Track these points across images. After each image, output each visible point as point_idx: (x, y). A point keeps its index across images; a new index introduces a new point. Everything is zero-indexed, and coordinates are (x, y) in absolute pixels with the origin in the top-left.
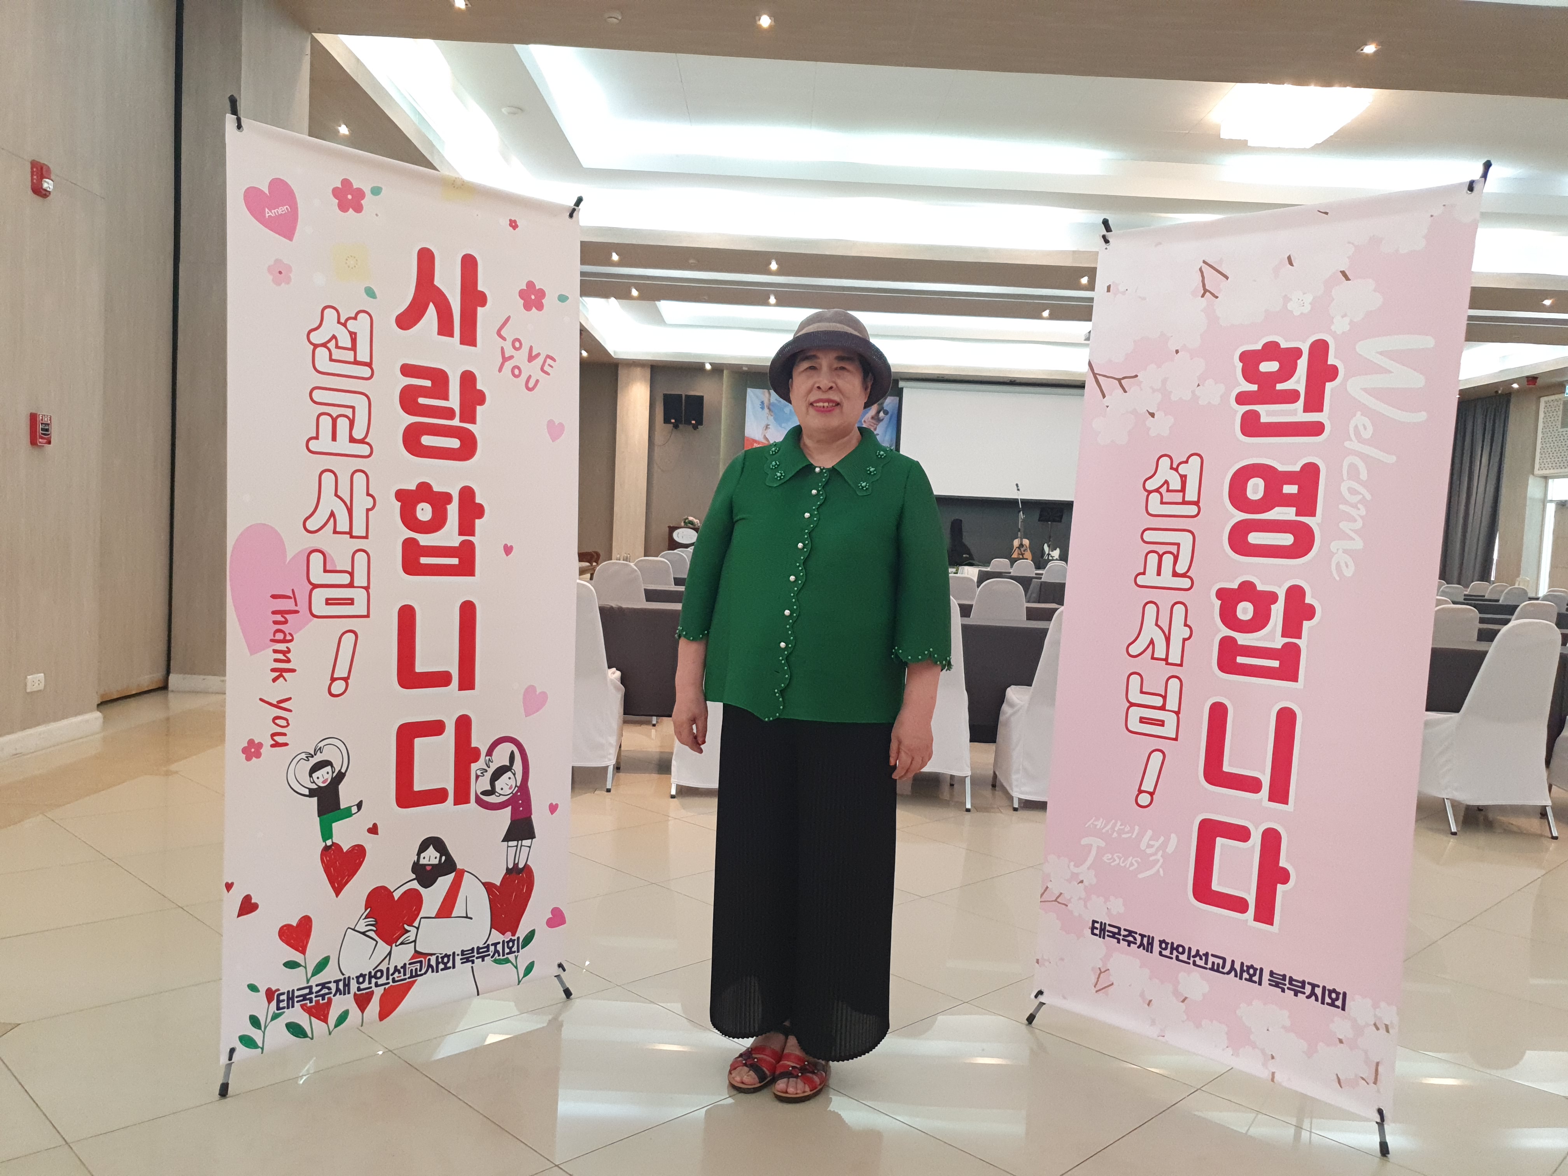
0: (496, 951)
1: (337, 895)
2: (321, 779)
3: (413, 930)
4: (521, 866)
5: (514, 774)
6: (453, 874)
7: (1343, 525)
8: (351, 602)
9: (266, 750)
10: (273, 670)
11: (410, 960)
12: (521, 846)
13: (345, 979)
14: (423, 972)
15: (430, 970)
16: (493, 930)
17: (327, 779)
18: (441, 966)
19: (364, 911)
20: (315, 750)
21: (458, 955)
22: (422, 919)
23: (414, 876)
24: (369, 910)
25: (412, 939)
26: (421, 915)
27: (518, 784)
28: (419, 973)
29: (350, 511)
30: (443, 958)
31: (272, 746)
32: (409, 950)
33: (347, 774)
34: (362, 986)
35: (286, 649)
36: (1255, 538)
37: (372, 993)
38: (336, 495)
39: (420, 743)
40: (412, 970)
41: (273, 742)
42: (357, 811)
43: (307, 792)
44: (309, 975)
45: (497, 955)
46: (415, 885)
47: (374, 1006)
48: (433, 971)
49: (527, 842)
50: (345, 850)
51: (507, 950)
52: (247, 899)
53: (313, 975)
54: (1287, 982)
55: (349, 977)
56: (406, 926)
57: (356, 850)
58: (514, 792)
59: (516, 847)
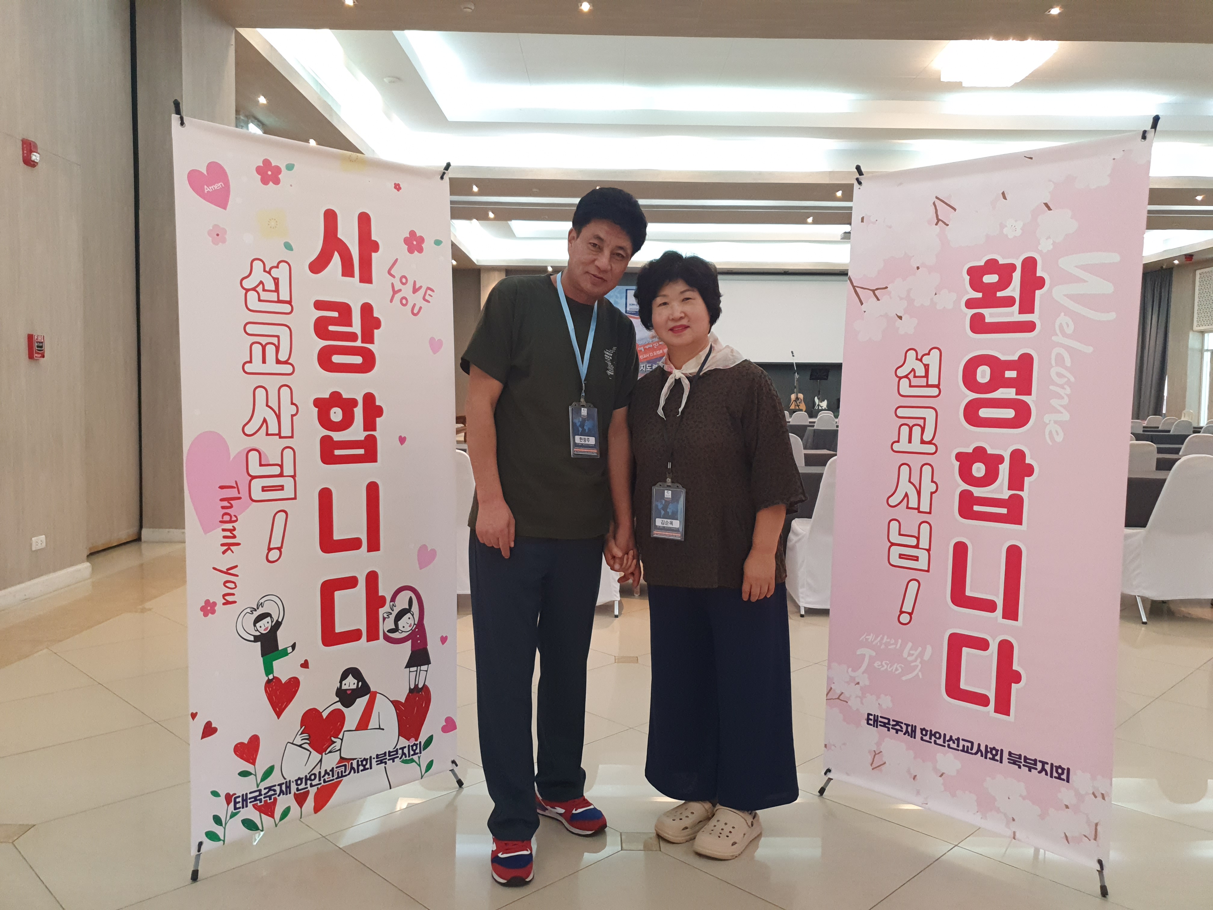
0: (403, 754)
1: (279, 717)
2: (263, 628)
3: (339, 741)
4: (420, 686)
5: (413, 615)
6: (368, 696)
7: (1054, 402)
8: (281, 488)
9: (219, 608)
10: (222, 545)
11: (337, 764)
12: (420, 670)
14: (347, 773)
15: (353, 771)
16: (400, 737)
17: (267, 628)
18: (361, 768)
19: (300, 728)
20: (258, 605)
21: (374, 758)
22: (345, 732)
23: (338, 699)
24: (304, 727)
25: (338, 748)
26: (344, 729)
27: (416, 623)
28: (344, 774)
29: (278, 417)
30: (362, 761)
31: (224, 604)
32: (336, 757)
33: (283, 622)
34: (300, 787)
35: (232, 528)
36: (984, 413)
37: (308, 791)
38: (267, 405)
39: (338, 595)
40: (338, 773)
41: (225, 601)
42: (291, 650)
43: (252, 638)
44: (259, 781)
45: (404, 756)
46: (339, 706)
47: (310, 802)
48: (355, 772)
49: (424, 668)
50: (283, 682)
51: (412, 753)
52: (209, 724)
53: (262, 780)
54: (1022, 761)
55: (290, 781)
56: (333, 739)
57: (292, 681)
58: (413, 629)
59: (416, 672)
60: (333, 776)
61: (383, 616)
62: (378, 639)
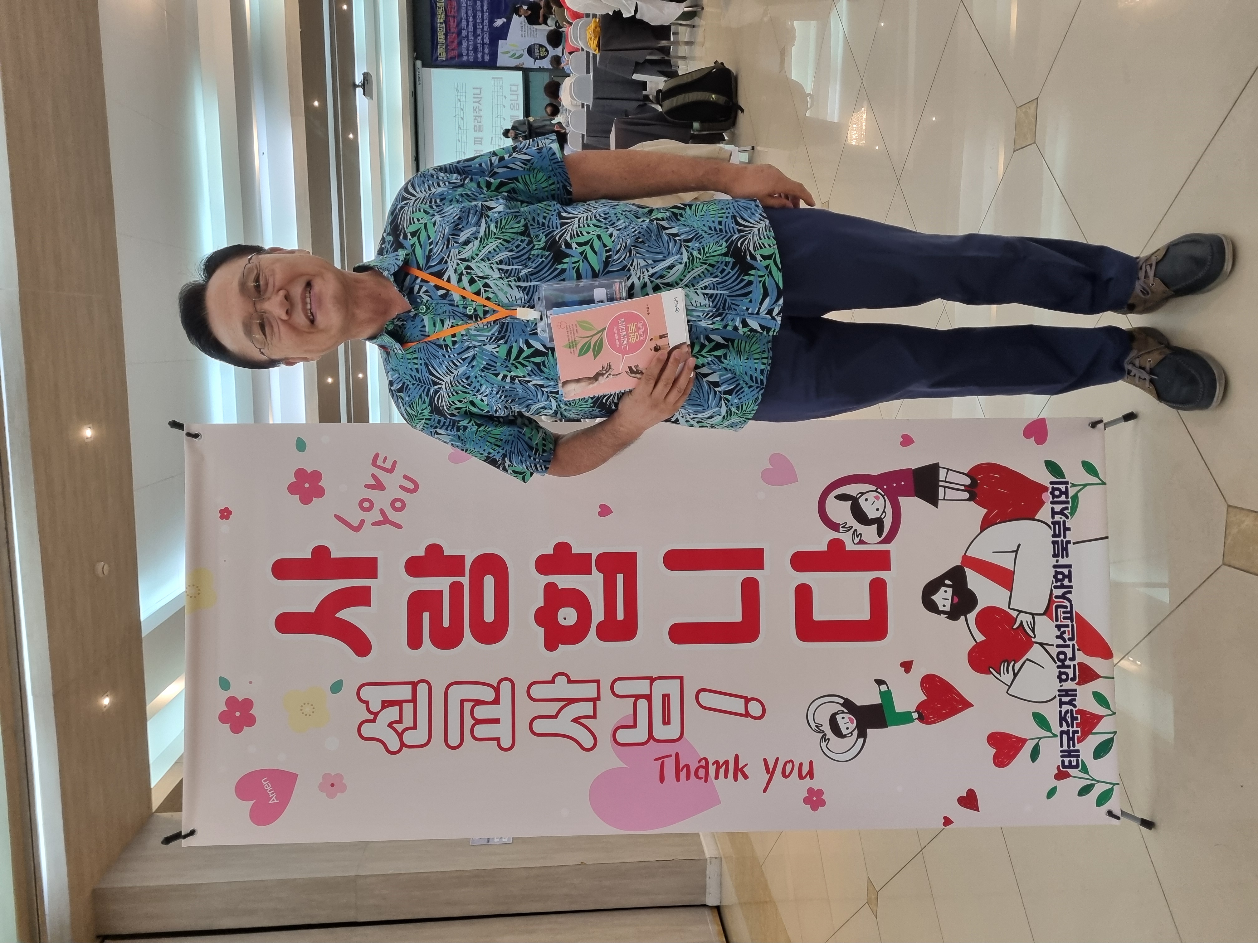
0: (1061, 513)
1: (972, 705)
2: (849, 725)
4: (968, 481)
5: (863, 494)
6: (967, 570)
8: (666, 697)
9: (815, 784)
10: (736, 778)
11: (1053, 620)
12: (945, 481)
13: (1059, 695)
16: (1036, 517)
17: (850, 719)
18: (1066, 582)
19: (992, 675)
20: (819, 732)
21: (1057, 561)
22: (1011, 607)
23: (963, 618)
24: (991, 669)
25: (1030, 618)
26: (1006, 606)
27: (874, 488)
29: (571, 701)
30: (1057, 580)
31: (812, 778)
32: (1042, 622)
33: (846, 697)
34: (1071, 676)
35: (715, 765)
37: (1080, 664)
38: (555, 717)
39: (818, 615)
41: (808, 776)
42: (885, 686)
43: (861, 740)
44: (1050, 734)
45: (1065, 512)
46: (972, 616)
47: (1095, 663)
48: (1070, 592)
49: (942, 474)
50: (925, 699)
52: (961, 801)
53: (1049, 729)
55: (1059, 691)
56: (1014, 627)
57: (926, 686)
58: (883, 494)
59: (946, 489)
60: (1067, 626)
61: (857, 544)
62: (888, 552)
